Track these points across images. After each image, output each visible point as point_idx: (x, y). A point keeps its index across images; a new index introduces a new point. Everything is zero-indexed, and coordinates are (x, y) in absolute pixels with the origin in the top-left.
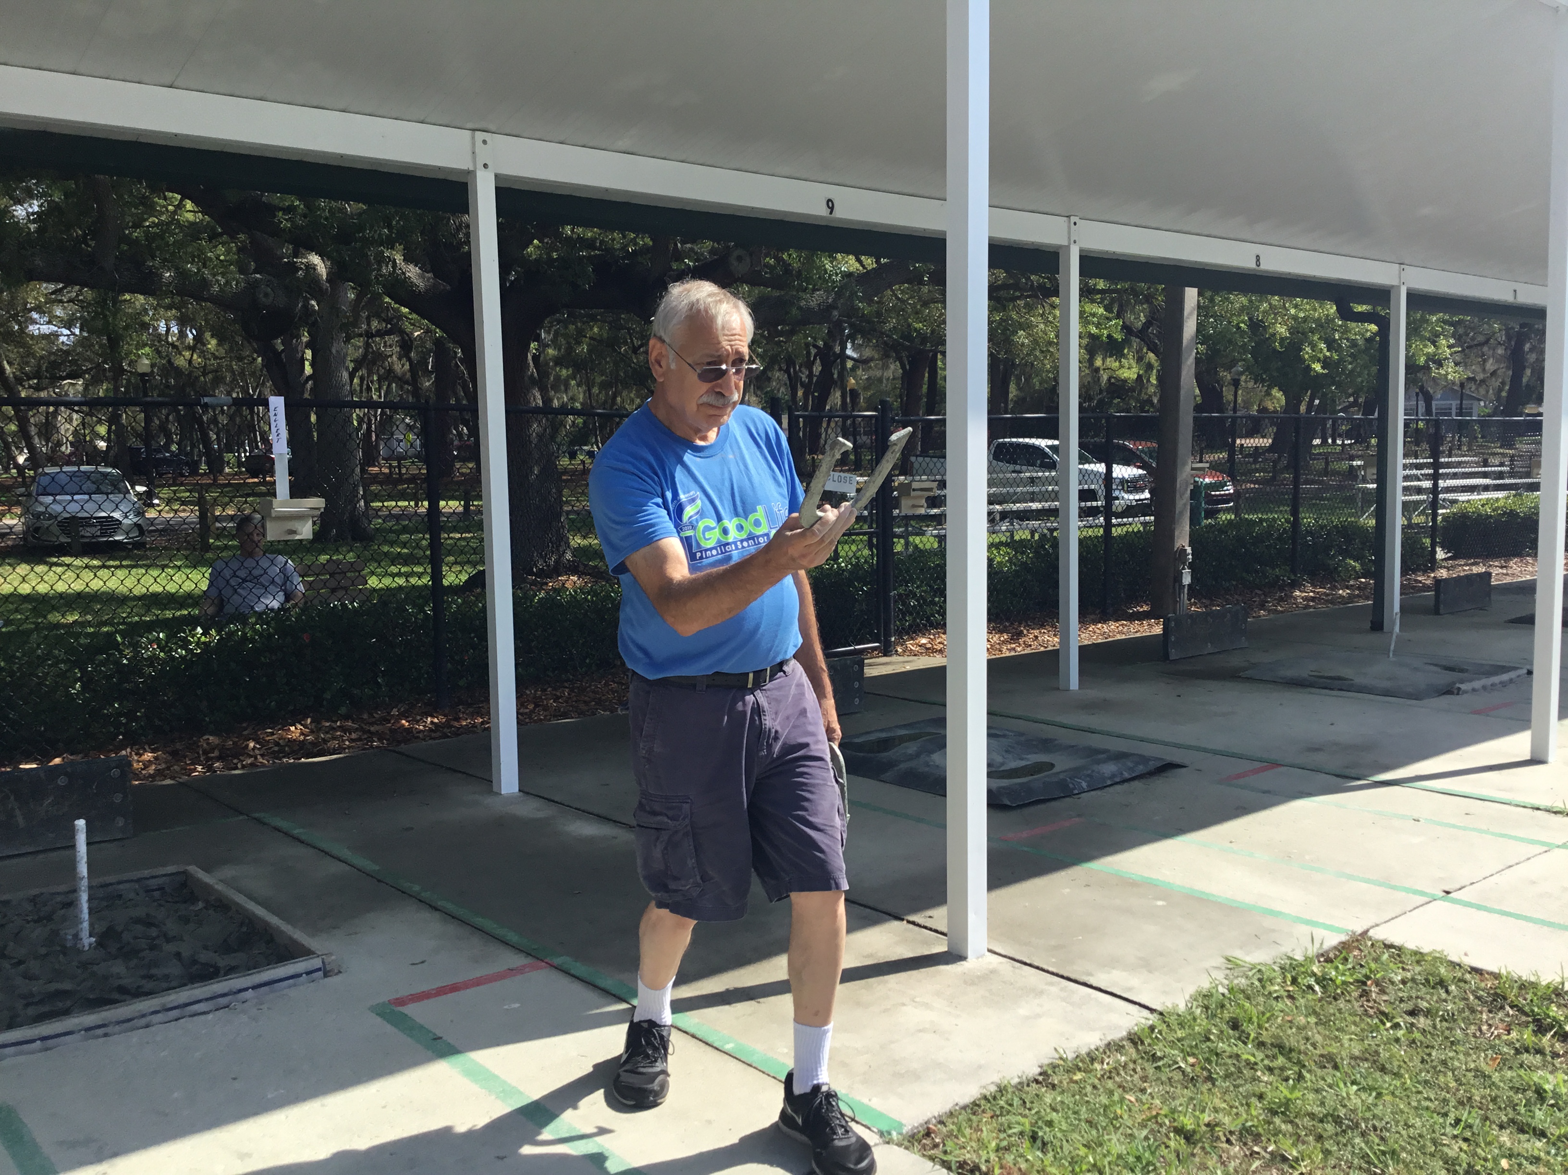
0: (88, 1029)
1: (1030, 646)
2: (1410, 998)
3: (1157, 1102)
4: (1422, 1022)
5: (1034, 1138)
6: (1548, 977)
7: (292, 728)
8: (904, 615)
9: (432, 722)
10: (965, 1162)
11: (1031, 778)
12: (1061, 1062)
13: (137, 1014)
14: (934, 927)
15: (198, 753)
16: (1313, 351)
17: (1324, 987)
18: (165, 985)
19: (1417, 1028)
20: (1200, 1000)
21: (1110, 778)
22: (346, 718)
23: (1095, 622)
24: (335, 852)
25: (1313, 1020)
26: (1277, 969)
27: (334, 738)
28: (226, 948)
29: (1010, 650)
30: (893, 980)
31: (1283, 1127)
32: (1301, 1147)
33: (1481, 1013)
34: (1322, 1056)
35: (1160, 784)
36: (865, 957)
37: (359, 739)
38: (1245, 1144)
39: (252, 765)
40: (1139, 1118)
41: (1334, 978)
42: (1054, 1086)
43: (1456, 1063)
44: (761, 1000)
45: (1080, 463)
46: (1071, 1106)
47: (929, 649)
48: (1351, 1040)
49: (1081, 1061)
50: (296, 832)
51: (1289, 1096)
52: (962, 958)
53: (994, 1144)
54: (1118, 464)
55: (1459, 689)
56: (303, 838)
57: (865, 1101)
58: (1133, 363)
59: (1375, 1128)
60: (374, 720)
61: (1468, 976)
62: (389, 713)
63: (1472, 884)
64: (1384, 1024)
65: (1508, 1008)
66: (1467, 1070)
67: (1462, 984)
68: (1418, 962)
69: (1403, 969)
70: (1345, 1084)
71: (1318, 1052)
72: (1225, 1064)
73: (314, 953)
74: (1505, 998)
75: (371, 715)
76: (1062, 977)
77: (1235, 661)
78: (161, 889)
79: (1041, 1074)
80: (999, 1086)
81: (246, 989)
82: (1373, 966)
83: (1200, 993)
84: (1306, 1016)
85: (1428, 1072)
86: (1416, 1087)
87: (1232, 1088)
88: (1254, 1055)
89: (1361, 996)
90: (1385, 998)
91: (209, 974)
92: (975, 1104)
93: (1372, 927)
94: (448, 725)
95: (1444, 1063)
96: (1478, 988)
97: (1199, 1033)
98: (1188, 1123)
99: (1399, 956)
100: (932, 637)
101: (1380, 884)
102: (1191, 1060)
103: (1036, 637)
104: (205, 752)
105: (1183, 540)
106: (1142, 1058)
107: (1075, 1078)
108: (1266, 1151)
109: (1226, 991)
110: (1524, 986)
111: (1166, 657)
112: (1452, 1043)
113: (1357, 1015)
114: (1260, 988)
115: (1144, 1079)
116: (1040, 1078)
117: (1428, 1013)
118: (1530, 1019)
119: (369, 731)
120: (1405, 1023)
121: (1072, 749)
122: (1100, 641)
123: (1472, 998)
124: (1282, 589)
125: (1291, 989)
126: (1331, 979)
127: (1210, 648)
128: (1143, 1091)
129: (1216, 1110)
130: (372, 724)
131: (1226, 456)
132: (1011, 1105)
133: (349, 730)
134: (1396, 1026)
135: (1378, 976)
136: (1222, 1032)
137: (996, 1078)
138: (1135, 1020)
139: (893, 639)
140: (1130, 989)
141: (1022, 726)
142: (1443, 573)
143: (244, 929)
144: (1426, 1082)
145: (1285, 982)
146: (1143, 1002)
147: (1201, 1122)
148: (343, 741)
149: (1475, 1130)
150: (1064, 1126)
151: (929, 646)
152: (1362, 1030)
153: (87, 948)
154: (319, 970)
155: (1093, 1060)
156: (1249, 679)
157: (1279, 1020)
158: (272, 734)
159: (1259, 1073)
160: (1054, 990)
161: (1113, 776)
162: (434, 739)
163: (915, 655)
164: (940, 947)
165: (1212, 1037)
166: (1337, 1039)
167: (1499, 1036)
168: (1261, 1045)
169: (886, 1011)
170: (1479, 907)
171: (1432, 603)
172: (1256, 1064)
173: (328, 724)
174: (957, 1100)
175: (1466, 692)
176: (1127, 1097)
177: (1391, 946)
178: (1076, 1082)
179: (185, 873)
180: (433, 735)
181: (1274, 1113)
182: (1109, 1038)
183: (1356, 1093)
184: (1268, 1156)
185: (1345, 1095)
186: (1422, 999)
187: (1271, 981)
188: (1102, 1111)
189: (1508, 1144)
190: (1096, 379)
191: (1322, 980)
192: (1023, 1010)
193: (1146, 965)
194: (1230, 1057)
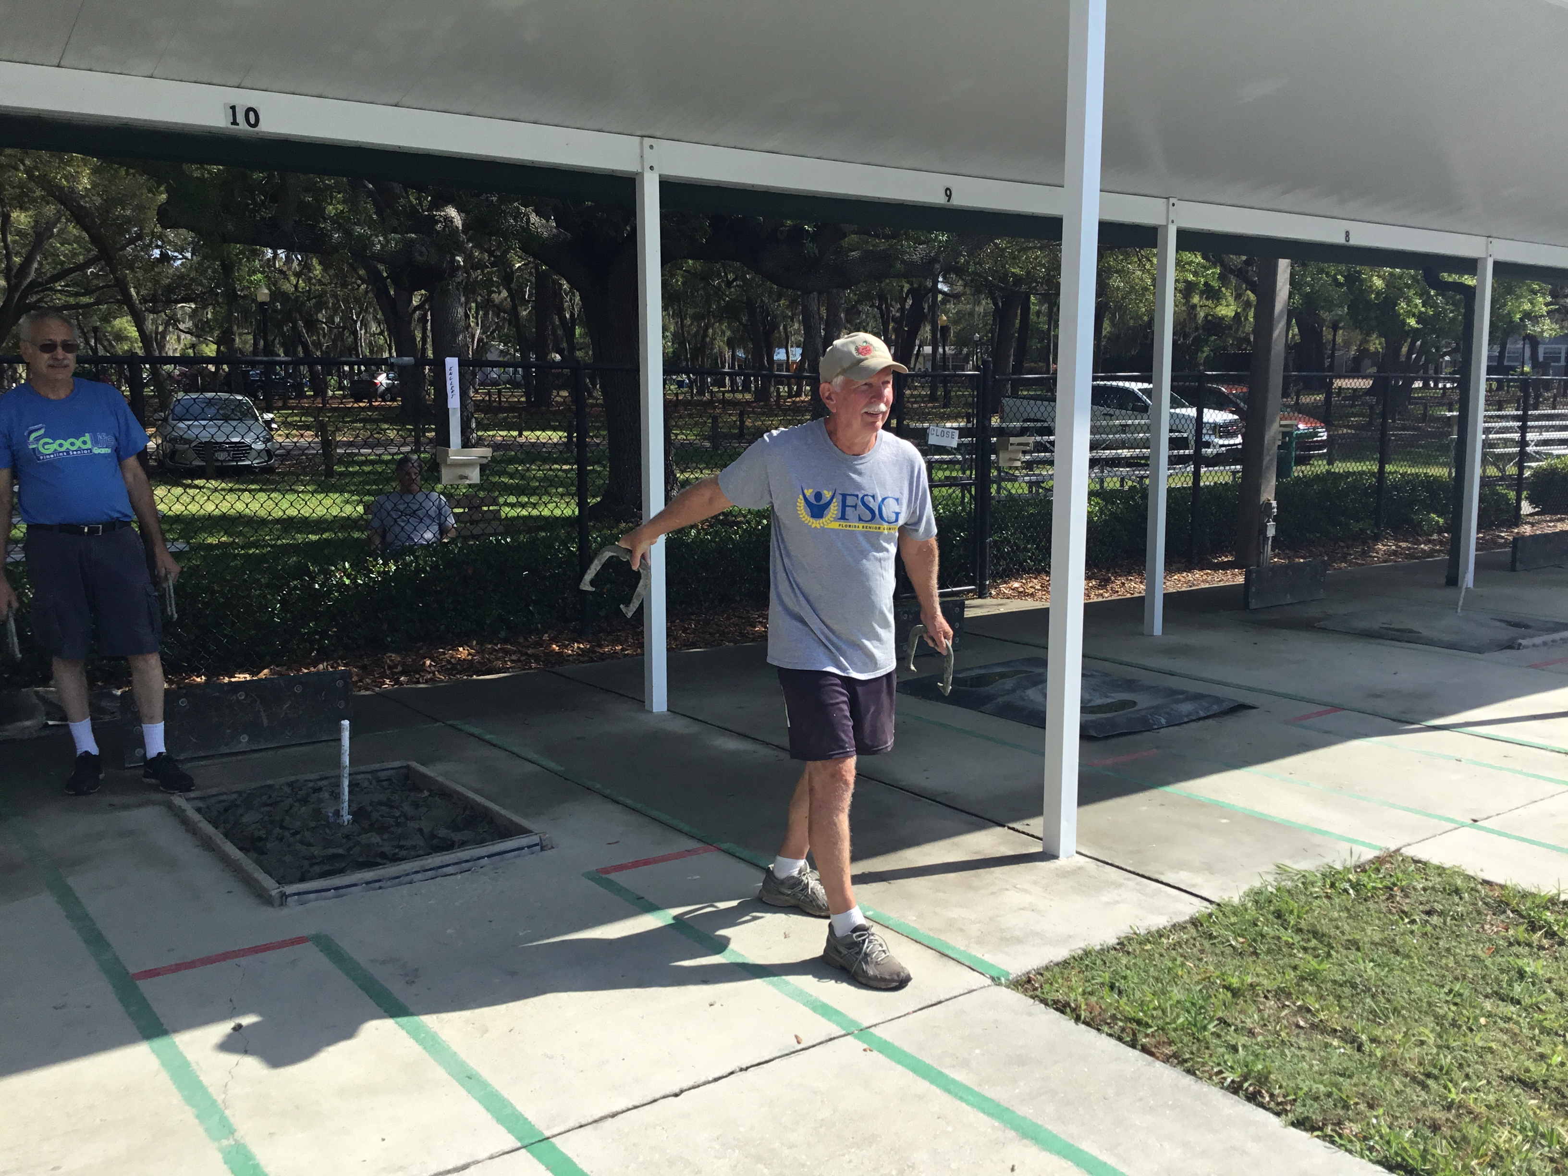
0: (367, 883)
1: (1117, 592)
2: (1428, 902)
3: (1211, 968)
4: (1435, 920)
5: (1112, 987)
6: (1548, 889)
7: (461, 649)
8: (998, 559)
9: (578, 648)
10: (1058, 1001)
11: (1116, 713)
12: (1135, 936)
13: (402, 873)
14: (1031, 833)
15: (384, 668)
16: (1408, 305)
17: (1357, 891)
18: (413, 853)
19: (1430, 924)
20: (1252, 895)
21: (1187, 716)
22: (505, 641)
23: (1180, 571)
24: (524, 755)
25: (1344, 915)
26: (1319, 875)
27: (498, 659)
28: (455, 827)
29: (1098, 596)
30: (997, 871)
31: (1310, 988)
32: (1322, 1003)
33: (1486, 915)
34: (1348, 940)
35: (1232, 723)
36: (976, 853)
37: (519, 660)
38: (1279, 1000)
39: (431, 679)
40: (1196, 978)
41: (1365, 883)
42: (1128, 953)
43: (1458, 951)
44: (892, 882)
45: (1172, 407)
46: (1142, 967)
47: (1021, 592)
48: (1374, 930)
49: (1152, 936)
50: (488, 737)
51: (1317, 967)
52: (1055, 857)
53: (1080, 990)
54: (1209, 408)
55: (1520, 644)
56: (495, 742)
57: (979, 956)
58: (1231, 300)
59: (1383, 992)
60: (527, 643)
61: (1479, 887)
62: (541, 638)
63: (1498, 815)
64: (1403, 920)
65: (1509, 912)
66: (1466, 956)
67: (1473, 892)
68: (1440, 875)
69: (1426, 880)
70: (1364, 962)
71: (1345, 938)
72: (1269, 943)
73: (531, 832)
74: (1508, 904)
75: (526, 639)
76: (1138, 875)
77: (1313, 611)
78: (389, 780)
79: (1118, 944)
80: (1085, 951)
81: (483, 857)
82: (1400, 875)
83: (1251, 890)
84: (1339, 912)
85: (1433, 955)
86: (1421, 965)
87: (1272, 961)
88: (1292, 938)
89: (1387, 899)
90: (1407, 901)
91: (448, 846)
92: (1065, 962)
93: (1405, 846)
94: (592, 650)
95: (1448, 950)
96: (1487, 896)
97: (1249, 921)
98: (1235, 982)
99: (1424, 869)
100: (1024, 581)
101: (1416, 812)
102: (1241, 940)
103: (1123, 584)
104: (390, 668)
105: (1268, 494)
106: (1201, 936)
107: (1146, 948)
108: (1295, 1005)
109: (1275, 891)
110: (1525, 895)
111: (1246, 606)
112: (1457, 936)
113: (1381, 912)
114: (1303, 889)
115: (1202, 951)
116: (1118, 947)
117: (1441, 914)
118: (1526, 921)
119: (527, 654)
120: (1420, 920)
121: (1153, 690)
122: (1184, 589)
123: (1480, 903)
124: (1364, 542)
125: (1329, 891)
126: (1364, 885)
127: (1289, 599)
128: (1200, 960)
129: (1258, 975)
130: (528, 647)
131: (1323, 399)
132: (1095, 964)
133: (506, 652)
134: (1413, 922)
135: (1404, 883)
136: (1267, 920)
137: (1082, 945)
138: (1196, 908)
139: (988, 583)
140: (1194, 886)
141: (1107, 666)
142: (1527, 530)
143: (468, 812)
144: (1431, 962)
145: (1324, 886)
146: (1203, 895)
147: (1245, 983)
148: (506, 662)
149: (1464, 997)
150: (1136, 980)
151: (1021, 589)
152: (1385, 924)
153: (346, 823)
154: (537, 845)
155: (1161, 936)
156: (1324, 630)
157: (1316, 913)
158: (444, 653)
159: (1295, 951)
160: (1131, 883)
161: (1190, 714)
162: (583, 662)
163: (1008, 598)
164: (1037, 848)
165: (1259, 924)
166: (1363, 930)
167: (1497, 933)
168: (1299, 931)
169: (993, 893)
170: (1499, 834)
171: (1509, 559)
172: (1293, 944)
173: (490, 646)
174: (1052, 958)
175: (1526, 647)
176: (1188, 963)
177: (1419, 862)
178: (1147, 951)
179: (408, 767)
180: (582, 659)
181: (1303, 978)
182: (1174, 921)
183: (1372, 968)
184: (1296, 1008)
185: (1362, 968)
186: (1438, 902)
187: (1313, 884)
188: (1166, 971)
189: (1489, 1009)
190: (1192, 316)
191: (1356, 886)
192: (1105, 898)
193: (1209, 868)
194: (1273, 938)
